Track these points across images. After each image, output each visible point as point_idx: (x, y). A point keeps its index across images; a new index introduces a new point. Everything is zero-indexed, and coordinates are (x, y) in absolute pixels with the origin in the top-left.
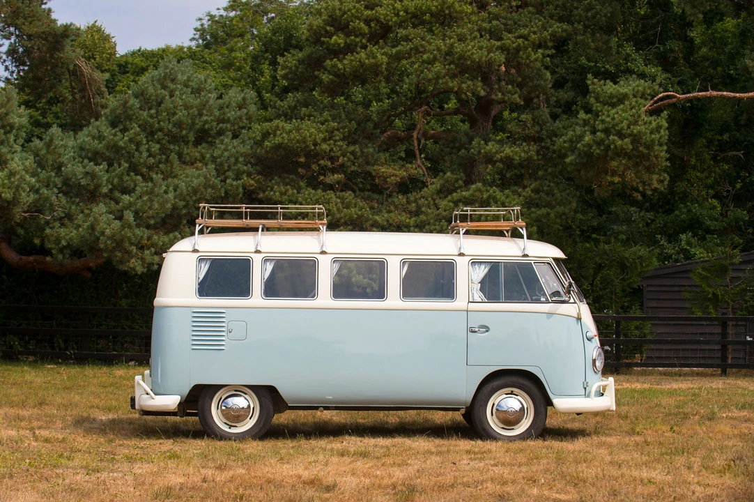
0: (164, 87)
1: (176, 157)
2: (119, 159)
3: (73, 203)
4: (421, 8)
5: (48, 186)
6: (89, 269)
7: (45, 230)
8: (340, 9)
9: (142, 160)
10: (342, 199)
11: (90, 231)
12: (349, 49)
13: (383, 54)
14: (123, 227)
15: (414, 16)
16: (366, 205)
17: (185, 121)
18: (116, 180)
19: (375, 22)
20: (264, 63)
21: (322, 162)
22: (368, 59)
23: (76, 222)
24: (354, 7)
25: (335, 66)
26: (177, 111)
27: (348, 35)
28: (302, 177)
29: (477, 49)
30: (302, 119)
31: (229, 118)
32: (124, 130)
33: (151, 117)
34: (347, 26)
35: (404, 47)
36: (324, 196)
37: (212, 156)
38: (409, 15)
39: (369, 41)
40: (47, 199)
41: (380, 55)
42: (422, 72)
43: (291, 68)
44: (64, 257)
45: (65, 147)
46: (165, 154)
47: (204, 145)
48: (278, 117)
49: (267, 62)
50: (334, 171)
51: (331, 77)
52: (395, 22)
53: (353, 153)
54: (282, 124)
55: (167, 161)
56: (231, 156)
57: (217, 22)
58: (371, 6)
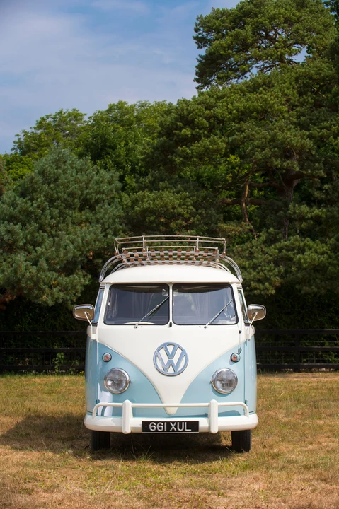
1: (70, 219)
2: (29, 221)
6: (5, 303)
9: (47, 222)
11: (13, 275)
12: (195, 138)
13: (221, 142)
14: (38, 271)
15: (243, 113)
17: (76, 192)
19: (213, 119)
21: (178, 221)
22: (212, 145)
23: (2, 267)
24: (197, 108)
25: (185, 150)
26: (70, 185)
27: (194, 129)
29: (294, 137)
30: (162, 190)
31: (104, 191)
32: (32, 200)
34: (193, 121)
35: (238, 136)
37: (96, 218)
38: (240, 113)
39: (210, 132)
41: (219, 142)
43: (148, 154)
46: (62, 217)
47: (87, 210)
48: (142, 188)
51: (181, 159)
52: (229, 118)
53: (200, 214)
54: (147, 193)
55: (63, 222)
56: (109, 218)
57: (30, 137)
58: (209, 107)
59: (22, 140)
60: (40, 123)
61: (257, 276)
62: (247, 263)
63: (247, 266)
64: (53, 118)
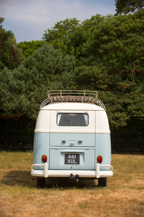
0: (44, 54)
1: (49, 78)
2: (29, 79)
3: (13, 94)
4: (135, 26)
5: (4, 88)
6: (17, 118)
7: (3, 104)
8: (106, 27)
9: (37, 80)
10: (107, 94)
11: (19, 104)
12: (109, 41)
13: (121, 43)
14: (31, 103)
15: (133, 29)
16: (115, 96)
17: (52, 66)
18: (28, 87)
19: (118, 31)
20: (72, 46)
21: (100, 81)
22: (116, 44)
23: (14, 101)
24: (111, 26)
25: (104, 47)
26: (49, 62)
27: (109, 36)
28: (92, 86)
30: (93, 66)
31: (66, 65)
32: (30, 69)
33: (40, 64)
34: (108, 32)
35: (129, 40)
36: (100, 93)
37: (61, 78)
38: (131, 29)
39: (116, 38)
40: (4, 93)
41: (120, 43)
42: (136, 49)
43: (88, 48)
44: (10, 113)
45: (9, 74)
46: (45, 77)
47: (58, 74)
48: (84, 64)
49: (73, 46)
50: (104, 84)
51: (103, 51)
52: (126, 31)
53: (111, 78)
54: (85, 67)
55: (45, 80)
56: (68, 78)
57: (51, 32)
58: (117, 26)
59: (47, 34)
60: (57, 25)
61: (136, 108)
62: (132, 101)
63: (131, 103)
64: (63, 23)
